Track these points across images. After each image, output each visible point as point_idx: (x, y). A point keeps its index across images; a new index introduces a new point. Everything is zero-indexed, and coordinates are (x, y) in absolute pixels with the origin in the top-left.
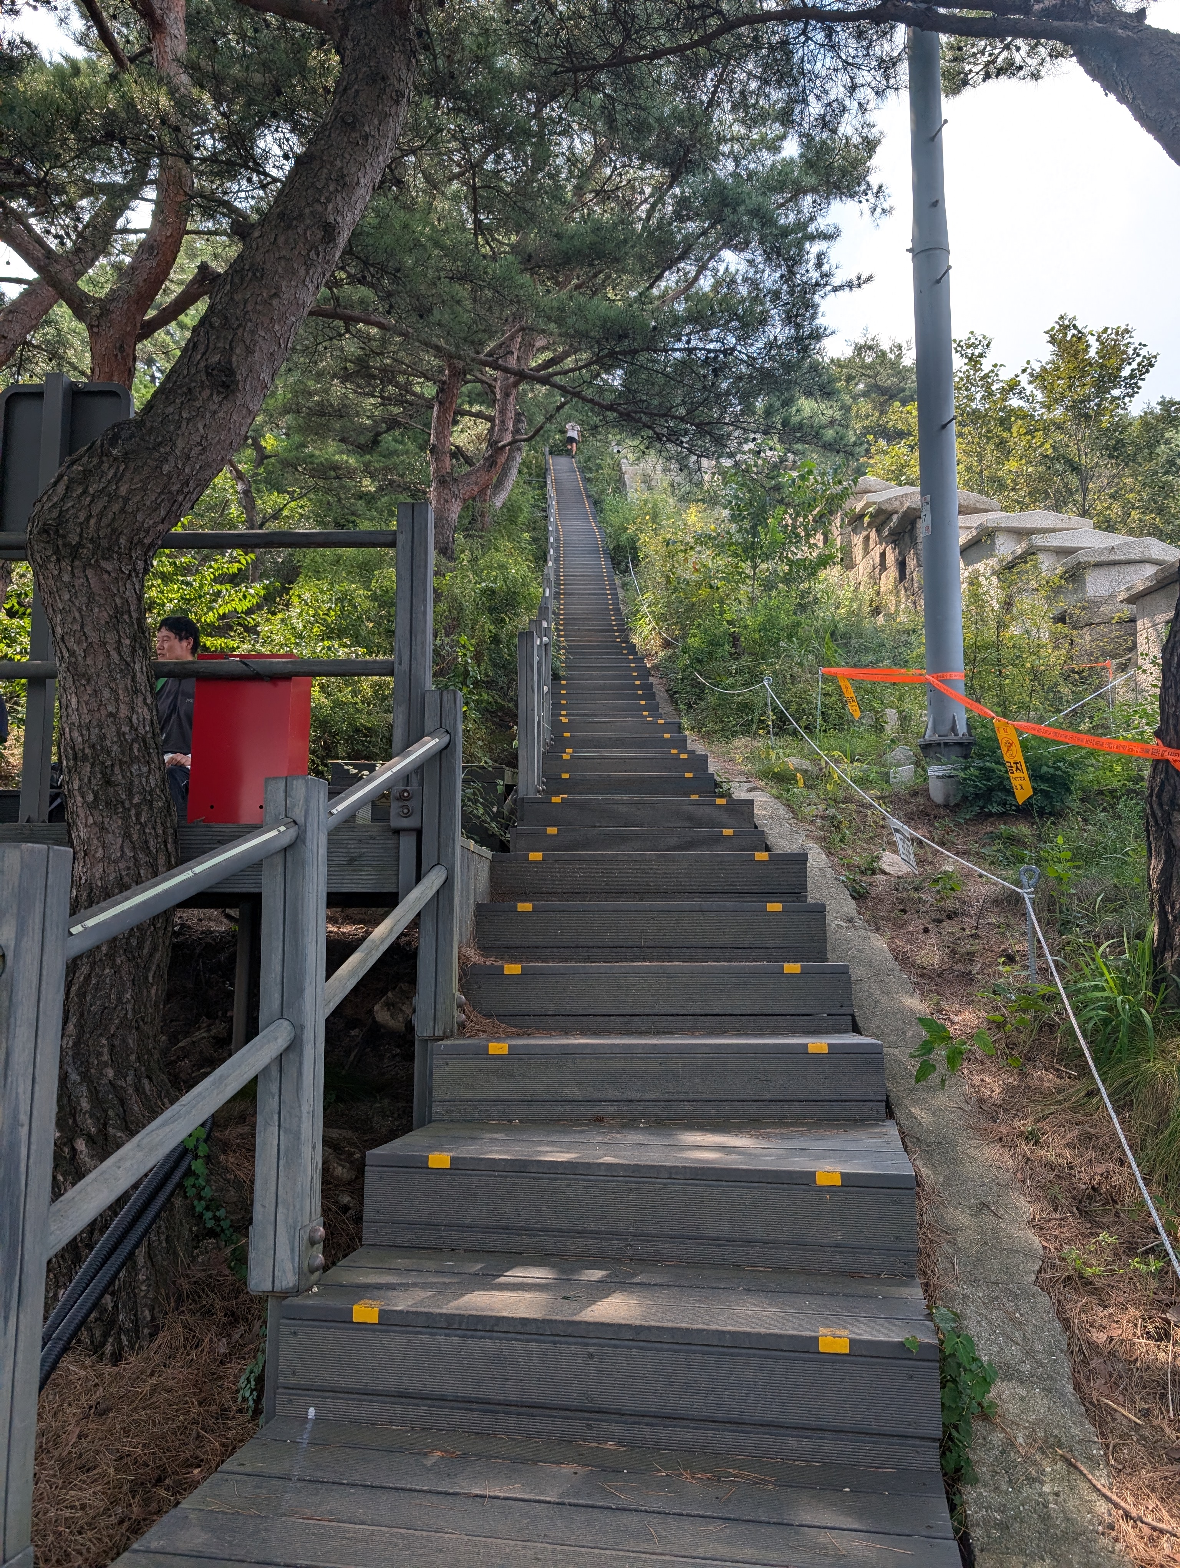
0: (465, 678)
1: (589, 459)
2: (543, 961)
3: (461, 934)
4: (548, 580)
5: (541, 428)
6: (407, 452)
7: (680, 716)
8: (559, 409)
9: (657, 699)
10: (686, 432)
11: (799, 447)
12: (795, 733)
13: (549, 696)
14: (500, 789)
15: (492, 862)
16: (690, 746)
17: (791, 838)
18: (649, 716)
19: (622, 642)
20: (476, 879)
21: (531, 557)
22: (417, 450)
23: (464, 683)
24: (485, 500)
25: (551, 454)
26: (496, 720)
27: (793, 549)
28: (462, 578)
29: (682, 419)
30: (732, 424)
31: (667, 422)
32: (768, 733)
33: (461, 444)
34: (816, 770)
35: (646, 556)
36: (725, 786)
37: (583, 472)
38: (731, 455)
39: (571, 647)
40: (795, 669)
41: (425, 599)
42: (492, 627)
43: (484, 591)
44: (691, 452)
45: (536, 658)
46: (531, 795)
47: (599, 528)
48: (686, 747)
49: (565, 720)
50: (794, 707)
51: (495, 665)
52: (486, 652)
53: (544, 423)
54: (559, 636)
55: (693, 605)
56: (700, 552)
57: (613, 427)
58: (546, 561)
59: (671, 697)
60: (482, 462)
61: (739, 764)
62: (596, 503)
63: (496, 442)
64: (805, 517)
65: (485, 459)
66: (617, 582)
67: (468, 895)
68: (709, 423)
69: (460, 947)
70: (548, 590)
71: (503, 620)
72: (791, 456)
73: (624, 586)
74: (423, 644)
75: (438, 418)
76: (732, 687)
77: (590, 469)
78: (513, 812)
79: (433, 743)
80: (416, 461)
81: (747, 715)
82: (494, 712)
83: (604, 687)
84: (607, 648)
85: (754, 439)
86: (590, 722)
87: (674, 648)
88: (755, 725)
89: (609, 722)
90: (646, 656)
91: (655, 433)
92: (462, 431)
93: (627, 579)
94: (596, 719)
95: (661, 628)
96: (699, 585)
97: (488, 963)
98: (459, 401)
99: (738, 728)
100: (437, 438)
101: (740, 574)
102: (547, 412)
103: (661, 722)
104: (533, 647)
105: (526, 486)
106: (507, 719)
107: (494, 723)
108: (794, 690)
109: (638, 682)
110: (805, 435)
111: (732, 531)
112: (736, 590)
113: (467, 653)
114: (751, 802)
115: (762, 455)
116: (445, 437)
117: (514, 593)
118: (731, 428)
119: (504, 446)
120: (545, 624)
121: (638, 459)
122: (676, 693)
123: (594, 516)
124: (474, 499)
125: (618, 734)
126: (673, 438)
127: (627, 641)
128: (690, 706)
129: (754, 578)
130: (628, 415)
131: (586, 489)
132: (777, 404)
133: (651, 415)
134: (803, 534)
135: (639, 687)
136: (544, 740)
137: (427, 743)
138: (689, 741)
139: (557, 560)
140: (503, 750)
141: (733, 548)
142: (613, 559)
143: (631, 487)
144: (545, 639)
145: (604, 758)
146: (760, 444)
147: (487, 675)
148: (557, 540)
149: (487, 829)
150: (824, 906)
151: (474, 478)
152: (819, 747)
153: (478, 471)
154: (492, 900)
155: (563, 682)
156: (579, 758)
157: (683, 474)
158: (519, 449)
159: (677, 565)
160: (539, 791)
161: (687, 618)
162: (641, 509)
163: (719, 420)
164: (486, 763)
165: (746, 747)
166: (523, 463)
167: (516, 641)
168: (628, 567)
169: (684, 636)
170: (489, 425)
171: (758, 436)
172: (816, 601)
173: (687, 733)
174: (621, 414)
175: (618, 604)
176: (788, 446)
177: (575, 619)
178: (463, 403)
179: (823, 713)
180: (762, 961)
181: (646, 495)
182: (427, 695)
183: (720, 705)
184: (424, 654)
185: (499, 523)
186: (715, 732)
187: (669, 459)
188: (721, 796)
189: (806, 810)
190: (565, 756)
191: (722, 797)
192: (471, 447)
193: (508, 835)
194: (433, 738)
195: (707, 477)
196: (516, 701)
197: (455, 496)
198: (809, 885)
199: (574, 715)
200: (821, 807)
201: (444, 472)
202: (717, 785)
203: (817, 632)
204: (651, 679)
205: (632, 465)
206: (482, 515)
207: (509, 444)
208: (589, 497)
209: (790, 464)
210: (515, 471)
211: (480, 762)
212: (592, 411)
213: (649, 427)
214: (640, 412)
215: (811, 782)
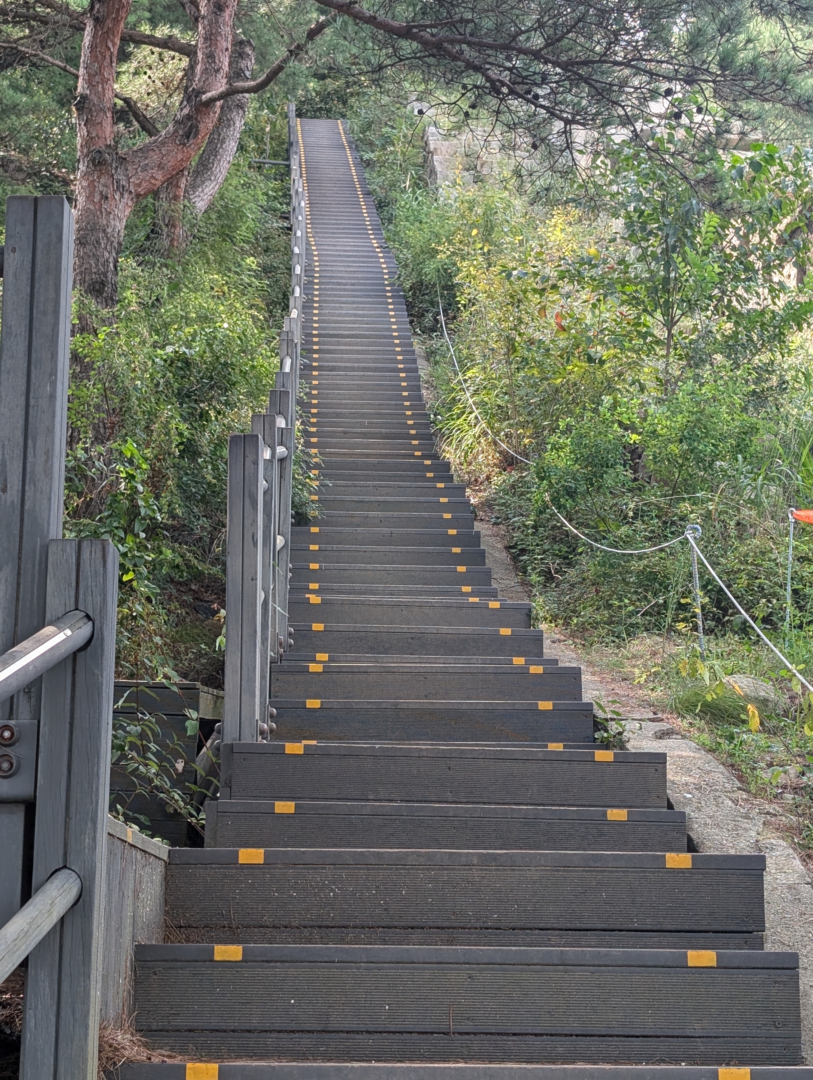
0: (132, 521)
1: (368, 126)
2: (262, 1057)
3: (105, 1004)
4: (290, 342)
5: (280, 68)
6: (35, 109)
7: (530, 596)
8: (312, 35)
9: (489, 563)
10: (545, 78)
11: (753, 106)
12: (744, 629)
13: (286, 556)
14: (192, 727)
15: (168, 865)
16: (549, 650)
17: (736, 828)
18: (472, 594)
19: (424, 457)
20: (136, 897)
21: (258, 301)
22: (54, 105)
23: (129, 530)
24: (176, 198)
25: (299, 115)
26: (188, 598)
27: (740, 291)
28: (128, 336)
29: (537, 55)
30: (627, 64)
31: (509, 59)
32: (695, 628)
33: (135, 96)
34: (784, 700)
35: (472, 302)
36: (614, 728)
37: (357, 149)
38: (627, 121)
39: (329, 465)
40: (745, 512)
41: (54, 372)
42: (183, 427)
43: (170, 362)
44: (552, 114)
45: (262, 484)
46: (248, 739)
47: (386, 249)
48: (541, 653)
49: (315, 599)
50: (744, 580)
51: (188, 497)
52: (171, 473)
53: (285, 61)
54: (308, 444)
55: (557, 391)
56: (568, 296)
57: (411, 68)
58: (286, 308)
59: (515, 558)
60: (171, 127)
61: (641, 687)
62: (381, 205)
63: (198, 93)
64: (764, 234)
65: (177, 122)
66: (418, 347)
67: (119, 929)
68: (586, 63)
69: (103, 1028)
70: (288, 362)
71: (204, 415)
72: (736, 124)
73: (430, 354)
74: (49, 454)
75: (93, 47)
76: (628, 542)
77: (371, 144)
78: (213, 770)
79: (61, 637)
80: (52, 125)
81: (655, 595)
82: (185, 584)
83: (389, 540)
84: (397, 467)
85: (669, 92)
86: (363, 603)
87: (523, 470)
88: (670, 614)
89: (398, 605)
90: (469, 484)
91: (488, 79)
92: (136, 73)
93: (435, 343)
94: (373, 598)
95: (497, 434)
96: (566, 355)
97: (156, 1060)
98: (132, 19)
99: (638, 619)
100: (90, 83)
101: (644, 336)
102: (292, 40)
103: (494, 605)
104: (256, 463)
105: (251, 173)
106: (209, 596)
107: (183, 604)
108: (743, 549)
109: (452, 532)
110: (762, 85)
111: (630, 258)
112: (635, 365)
113: (137, 474)
114: (660, 759)
115: (684, 120)
116: (105, 81)
117: (225, 364)
118: (627, 72)
119: (212, 100)
120: (281, 423)
121: (458, 127)
122: (523, 551)
123: (376, 230)
124: (156, 194)
125: (415, 627)
126: (518, 88)
127: (435, 457)
128: (548, 577)
129: (668, 343)
130: (439, 46)
131: (363, 181)
132: (711, 29)
133: (480, 46)
134: (759, 265)
135: (455, 541)
136: (275, 635)
137: (49, 637)
138: (547, 643)
139: (307, 307)
140: (200, 655)
141: (629, 289)
142: (410, 306)
143: (446, 178)
144: (281, 450)
145: (388, 671)
146: (681, 101)
147: (173, 516)
148: (308, 271)
149: (163, 804)
150: (795, 957)
151: (155, 157)
152: (790, 656)
153: (163, 143)
154: (166, 939)
155: (314, 530)
156: (340, 671)
157: (538, 154)
158: (241, 106)
159: (526, 319)
160: (262, 733)
161: (546, 415)
162: (463, 216)
163: (603, 58)
164: (166, 677)
165: (654, 654)
166: (249, 131)
167: (226, 453)
168: (437, 321)
169: (540, 447)
170: (185, 62)
171: (677, 87)
172: (782, 386)
173: (543, 626)
174: (425, 43)
175: (418, 388)
176: (729, 105)
177: (338, 415)
178: (139, 21)
179: (795, 592)
180: (678, 1062)
181: (472, 192)
182: (52, 549)
183: (605, 575)
184: (48, 473)
185: (201, 239)
186: (595, 625)
187: (511, 127)
188: (606, 745)
189: (765, 776)
190: (314, 667)
191: (607, 747)
192: (153, 102)
193: (203, 816)
194: (61, 630)
195: (583, 161)
196: (224, 564)
197: (121, 189)
198: (770, 917)
199: (332, 591)
200: (793, 770)
201: (101, 145)
202: (598, 725)
203: (785, 444)
204: (478, 526)
205: (447, 137)
206: (171, 224)
207: (222, 96)
208: (368, 193)
209: (734, 137)
210: (232, 146)
211: (154, 675)
212: (374, 38)
213: (477, 69)
214: (460, 42)
215: (774, 722)
